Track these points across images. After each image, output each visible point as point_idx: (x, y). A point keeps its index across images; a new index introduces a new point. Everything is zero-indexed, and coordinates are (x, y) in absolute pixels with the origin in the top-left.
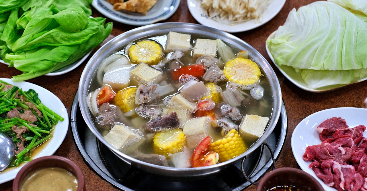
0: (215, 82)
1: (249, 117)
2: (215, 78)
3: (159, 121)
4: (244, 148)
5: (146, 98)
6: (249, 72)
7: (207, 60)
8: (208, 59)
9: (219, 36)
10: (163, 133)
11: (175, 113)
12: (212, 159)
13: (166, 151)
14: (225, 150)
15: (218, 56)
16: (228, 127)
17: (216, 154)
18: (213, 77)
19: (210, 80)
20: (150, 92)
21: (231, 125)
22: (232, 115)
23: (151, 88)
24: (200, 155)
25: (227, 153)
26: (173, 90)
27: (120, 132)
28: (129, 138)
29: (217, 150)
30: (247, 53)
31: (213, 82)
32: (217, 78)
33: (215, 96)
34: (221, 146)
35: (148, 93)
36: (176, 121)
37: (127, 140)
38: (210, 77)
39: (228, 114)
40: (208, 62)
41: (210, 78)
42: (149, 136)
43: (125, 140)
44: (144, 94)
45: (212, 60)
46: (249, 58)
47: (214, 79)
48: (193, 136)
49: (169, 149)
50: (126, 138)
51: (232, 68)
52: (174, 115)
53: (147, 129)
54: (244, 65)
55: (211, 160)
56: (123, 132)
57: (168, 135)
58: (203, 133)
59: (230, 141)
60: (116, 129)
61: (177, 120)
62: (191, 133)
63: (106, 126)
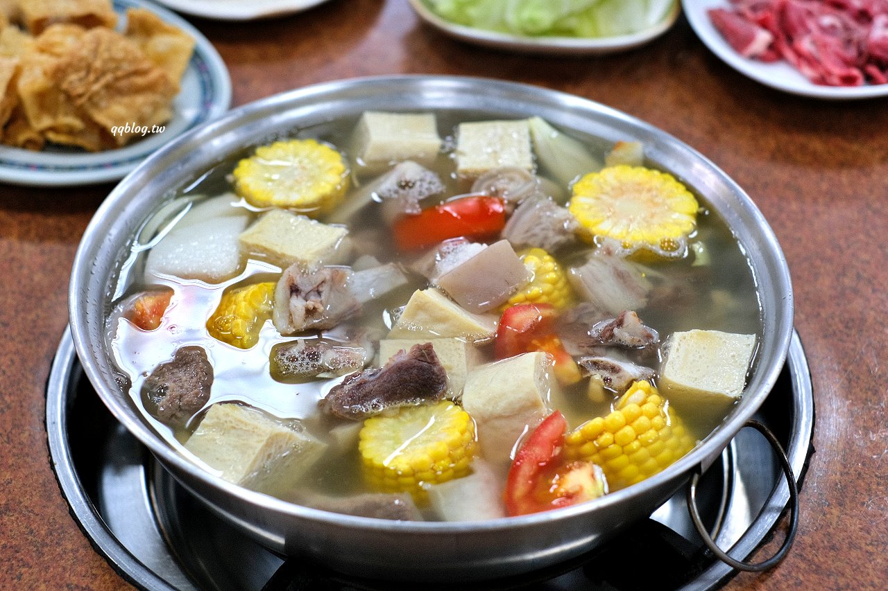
0: (547, 246)
1: (685, 338)
2: (545, 232)
3: (372, 378)
4: (686, 440)
5: (314, 308)
6: (656, 205)
7: (508, 184)
8: (511, 180)
9: (532, 108)
10: (391, 417)
11: (429, 347)
12: (581, 488)
13: (410, 480)
14: (623, 453)
15: (541, 169)
16: (620, 374)
17: (593, 469)
18: (537, 230)
19: (530, 242)
20: (325, 289)
21: (630, 369)
22: (627, 335)
23: (328, 277)
24: (534, 477)
25: (630, 463)
26: (403, 280)
27: (234, 428)
28: (268, 444)
29: (594, 454)
30: (637, 148)
31: (541, 246)
32: (551, 234)
33: (555, 289)
34: (607, 437)
35: (319, 293)
36: (433, 373)
37: (263, 450)
38: (527, 231)
39: (612, 336)
40: (512, 187)
41: (529, 234)
42: (343, 433)
43: (257, 451)
44: (303, 294)
45: (527, 179)
46: (649, 164)
47: (541, 235)
48: (500, 417)
49: (421, 471)
50: (260, 446)
51: (597, 198)
52: (426, 355)
53: (331, 409)
54: (638, 188)
55: (577, 488)
56: (246, 425)
57: (409, 425)
58: (535, 405)
59: (636, 417)
60: (218, 418)
61: (435, 369)
62: (490, 409)
63: (179, 414)
